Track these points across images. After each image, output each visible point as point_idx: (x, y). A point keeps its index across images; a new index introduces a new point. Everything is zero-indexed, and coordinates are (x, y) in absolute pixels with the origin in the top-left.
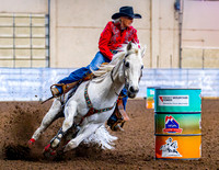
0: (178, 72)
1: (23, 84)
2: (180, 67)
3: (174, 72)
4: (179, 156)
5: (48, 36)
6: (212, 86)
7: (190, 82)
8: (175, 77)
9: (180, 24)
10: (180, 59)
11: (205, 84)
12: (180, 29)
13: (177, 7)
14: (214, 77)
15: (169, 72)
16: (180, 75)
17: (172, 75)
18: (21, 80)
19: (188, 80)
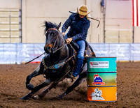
0: (103, 45)
1: (5, 53)
2: (104, 42)
3: (101, 45)
4: (103, 99)
5: (21, 23)
6: (124, 54)
7: (111, 52)
8: (101, 48)
9: (104, 15)
10: (105, 37)
11: (120, 53)
12: (104, 18)
13: (102, 4)
14: (126, 48)
15: (98, 45)
16: (104, 47)
17: (99, 47)
18: (4, 51)
19: (109, 50)
